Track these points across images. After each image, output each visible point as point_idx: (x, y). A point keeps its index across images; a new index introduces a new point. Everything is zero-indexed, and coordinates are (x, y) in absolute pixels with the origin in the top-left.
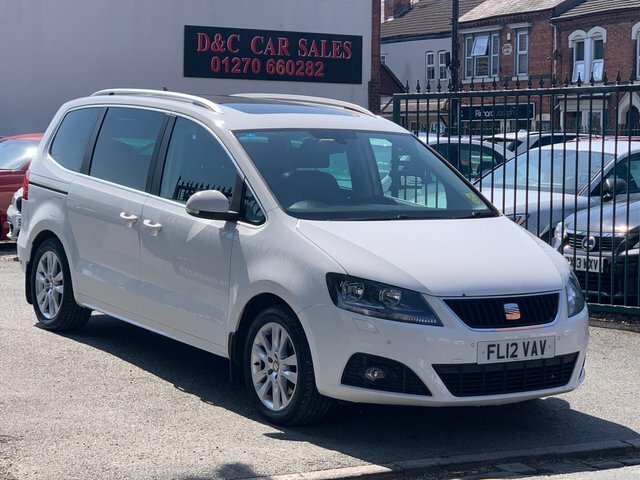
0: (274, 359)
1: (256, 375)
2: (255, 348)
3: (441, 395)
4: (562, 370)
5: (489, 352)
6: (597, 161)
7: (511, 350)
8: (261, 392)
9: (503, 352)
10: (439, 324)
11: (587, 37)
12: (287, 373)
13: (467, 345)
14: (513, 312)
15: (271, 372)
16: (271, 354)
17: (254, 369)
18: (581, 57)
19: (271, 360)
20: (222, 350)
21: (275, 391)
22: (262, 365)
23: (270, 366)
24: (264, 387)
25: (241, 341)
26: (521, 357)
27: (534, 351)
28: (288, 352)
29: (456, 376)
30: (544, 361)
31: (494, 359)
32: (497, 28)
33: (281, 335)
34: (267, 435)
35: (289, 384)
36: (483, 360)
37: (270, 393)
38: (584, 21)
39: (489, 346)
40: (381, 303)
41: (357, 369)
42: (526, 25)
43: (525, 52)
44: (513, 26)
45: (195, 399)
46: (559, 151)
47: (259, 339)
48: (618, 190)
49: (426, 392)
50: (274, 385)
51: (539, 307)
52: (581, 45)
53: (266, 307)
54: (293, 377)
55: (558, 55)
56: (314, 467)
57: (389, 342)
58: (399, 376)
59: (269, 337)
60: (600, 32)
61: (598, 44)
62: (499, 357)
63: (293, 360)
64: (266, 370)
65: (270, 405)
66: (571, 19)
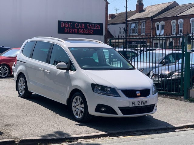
0: (78, 105)
1: (74, 109)
2: (73, 102)
3: (120, 114)
4: (151, 108)
5: (132, 104)
6: (161, 55)
7: (138, 103)
8: (75, 113)
9: (136, 104)
10: (120, 97)
11: (160, 24)
12: (81, 109)
13: (127, 102)
14: (139, 94)
15: (77, 108)
16: (77, 104)
17: (73, 108)
18: (158, 29)
19: (77, 105)
20: (65, 103)
21: (78, 113)
22: (75, 107)
23: (77, 107)
24: (76, 112)
25: (70, 100)
26: (140, 105)
27: (144, 104)
28: (81, 103)
29: (124, 110)
30: (146, 106)
31: (134, 106)
32: (137, 21)
33: (80, 99)
34: (76, 124)
35: (82, 112)
36: (131, 106)
37: (77, 114)
38: (159, 20)
39: (132, 102)
40: (105, 91)
41: (99, 108)
42: (144, 21)
43: (144, 28)
44: (141, 21)
45: (58, 115)
46: (151, 53)
47: (74, 100)
48: (166, 63)
49: (116, 114)
50: (78, 112)
51: (145, 92)
52: (158, 26)
53: (76, 92)
54: (83, 110)
55: (152, 28)
56: (88, 133)
57: (107, 101)
58: (110, 110)
59: (77, 100)
60: (163, 23)
61: (162, 26)
62: (135, 105)
63: (83, 106)
64: (76, 108)
65: (77, 117)
66: (156, 19)
